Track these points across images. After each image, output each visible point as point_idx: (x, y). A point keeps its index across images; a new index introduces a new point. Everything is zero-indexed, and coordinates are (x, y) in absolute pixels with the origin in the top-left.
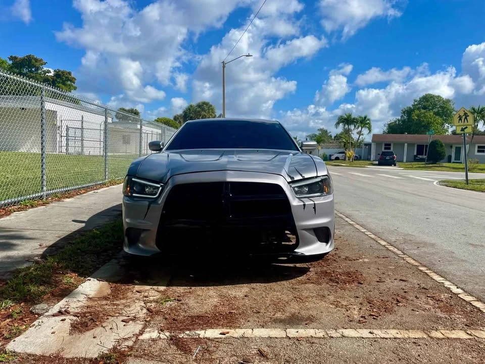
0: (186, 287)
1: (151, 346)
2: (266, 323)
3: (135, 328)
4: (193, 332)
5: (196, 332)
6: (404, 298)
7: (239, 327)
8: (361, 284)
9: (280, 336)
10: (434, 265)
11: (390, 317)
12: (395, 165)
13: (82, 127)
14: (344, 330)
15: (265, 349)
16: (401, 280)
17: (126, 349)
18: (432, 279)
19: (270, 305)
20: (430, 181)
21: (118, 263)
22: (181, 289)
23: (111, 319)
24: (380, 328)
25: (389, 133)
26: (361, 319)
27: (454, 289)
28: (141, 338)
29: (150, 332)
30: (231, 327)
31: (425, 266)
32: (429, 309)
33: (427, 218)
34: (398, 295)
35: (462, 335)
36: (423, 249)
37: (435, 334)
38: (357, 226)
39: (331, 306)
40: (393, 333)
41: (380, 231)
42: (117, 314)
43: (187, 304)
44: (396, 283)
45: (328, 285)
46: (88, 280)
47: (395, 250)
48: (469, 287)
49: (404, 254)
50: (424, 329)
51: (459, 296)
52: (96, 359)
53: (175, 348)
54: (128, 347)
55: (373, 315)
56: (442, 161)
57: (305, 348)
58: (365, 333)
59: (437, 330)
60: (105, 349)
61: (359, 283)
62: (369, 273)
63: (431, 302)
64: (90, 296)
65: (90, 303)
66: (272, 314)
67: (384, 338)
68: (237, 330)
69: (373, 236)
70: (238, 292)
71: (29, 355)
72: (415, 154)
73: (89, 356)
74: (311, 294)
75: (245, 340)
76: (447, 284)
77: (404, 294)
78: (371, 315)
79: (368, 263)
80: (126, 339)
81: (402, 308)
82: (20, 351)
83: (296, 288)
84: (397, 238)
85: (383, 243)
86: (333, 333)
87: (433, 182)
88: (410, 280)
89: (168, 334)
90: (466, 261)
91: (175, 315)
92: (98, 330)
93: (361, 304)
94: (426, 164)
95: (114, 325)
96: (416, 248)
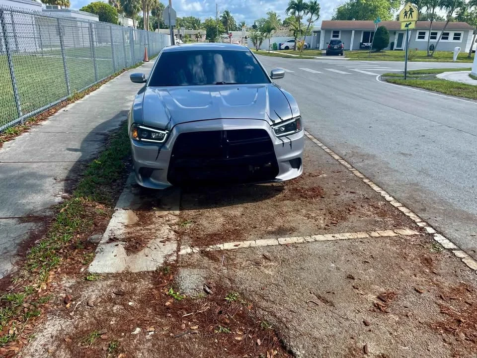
0: (195, 211)
1: (189, 259)
2: (262, 234)
3: (172, 247)
4: (215, 247)
5: (217, 246)
6: (354, 207)
7: (245, 240)
8: (323, 198)
9: (275, 244)
10: (374, 176)
11: (345, 224)
12: (342, 55)
13: (13, 22)
14: (316, 236)
15: (267, 254)
16: (351, 192)
17: (174, 262)
18: (372, 189)
19: (262, 221)
20: (373, 76)
21: (131, 192)
22: (192, 213)
23: (151, 241)
24: (339, 233)
25: (338, 18)
26: (326, 227)
27: (388, 198)
28: (180, 253)
29: (184, 248)
30: (240, 240)
31: (367, 178)
32: (371, 215)
33: (370, 127)
34: (349, 206)
35: (391, 234)
36: (366, 162)
37: (374, 234)
38: (315, 140)
39: (305, 218)
40: (347, 235)
41: (334, 145)
42: (154, 237)
43: (201, 225)
44: (348, 195)
45: (300, 201)
46: (116, 210)
47: (346, 164)
48: (398, 196)
49: (353, 167)
50: (367, 231)
51: (391, 203)
52: (156, 271)
53: (207, 258)
54: (174, 261)
55: (334, 223)
56: (385, 49)
57: (292, 250)
58: (329, 237)
59: (375, 231)
60: (158, 263)
61: (321, 197)
62: (327, 187)
63: (372, 209)
64: (126, 224)
65: (129, 230)
66: (265, 228)
67: (341, 240)
68: (245, 242)
69: (328, 150)
70: (236, 211)
71: (108, 274)
72: (361, 41)
73: (150, 269)
74: (289, 210)
75: (252, 249)
76: (383, 193)
77: (353, 204)
78: (332, 223)
79: (327, 178)
80: (170, 255)
81: (353, 216)
82: (100, 272)
83: (277, 206)
84: (347, 151)
85: (337, 157)
86: (309, 239)
87: (376, 76)
88: (358, 192)
89: (198, 249)
90: (397, 171)
91: (197, 235)
92: (146, 250)
93: (325, 215)
94: (372, 52)
95: (156, 245)
96: (361, 160)
